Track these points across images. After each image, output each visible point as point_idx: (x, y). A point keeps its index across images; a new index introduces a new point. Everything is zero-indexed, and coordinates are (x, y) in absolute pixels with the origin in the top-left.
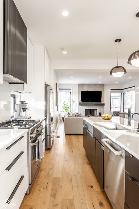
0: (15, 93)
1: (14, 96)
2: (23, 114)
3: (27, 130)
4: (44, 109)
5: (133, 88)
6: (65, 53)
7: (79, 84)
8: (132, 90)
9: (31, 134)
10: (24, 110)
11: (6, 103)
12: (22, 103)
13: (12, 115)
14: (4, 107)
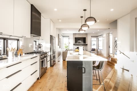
0: (36, 40)
1: (36, 42)
2: (39, 49)
3: (39, 55)
4: (50, 47)
5: (102, 36)
6: (60, 21)
7: (73, 34)
8: (101, 37)
9: (41, 56)
10: (40, 47)
11: (31, 44)
12: (39, 44)
13: (34, 50)
14: (31, 46)
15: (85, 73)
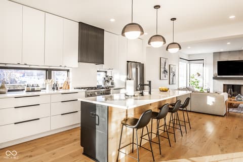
1: (106, 72)
7: (214, 53)
10: (108, 81)
15: (98, 125)
